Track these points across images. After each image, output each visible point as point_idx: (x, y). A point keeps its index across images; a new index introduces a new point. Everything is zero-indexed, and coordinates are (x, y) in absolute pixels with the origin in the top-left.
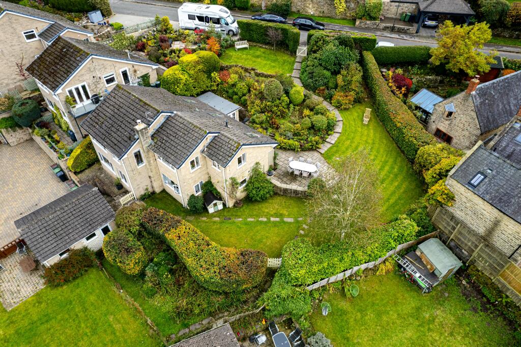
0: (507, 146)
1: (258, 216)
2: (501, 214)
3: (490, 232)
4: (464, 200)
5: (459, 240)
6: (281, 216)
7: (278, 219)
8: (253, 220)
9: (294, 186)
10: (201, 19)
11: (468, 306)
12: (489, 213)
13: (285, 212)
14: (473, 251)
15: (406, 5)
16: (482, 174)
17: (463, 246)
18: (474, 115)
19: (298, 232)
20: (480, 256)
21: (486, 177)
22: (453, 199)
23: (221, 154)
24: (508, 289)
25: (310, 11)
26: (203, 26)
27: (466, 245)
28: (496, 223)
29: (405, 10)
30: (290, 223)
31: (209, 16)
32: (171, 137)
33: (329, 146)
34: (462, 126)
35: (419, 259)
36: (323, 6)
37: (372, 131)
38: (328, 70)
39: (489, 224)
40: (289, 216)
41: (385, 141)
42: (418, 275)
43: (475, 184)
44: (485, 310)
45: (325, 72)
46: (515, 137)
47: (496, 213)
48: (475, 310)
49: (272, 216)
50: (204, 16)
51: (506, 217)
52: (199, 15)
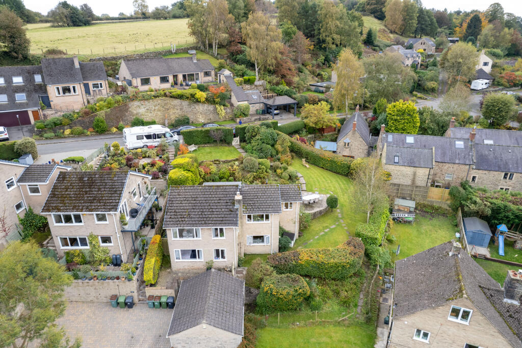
1: (317, 233)
2: (415, 168)
3: (413, 181)
4: (396, 172)
5: (403, 193)
6: (327, 227)
7: (328, 229)
8: (318, 237)
9: (316, 210)
10: (148, 137)
11: (428, 220)
12: (409, 171)
13: (327, 224)
14: (411, 195)
15: (257, 105)
16: (396, 156)
17: (406, 196)
18: (361, 139)
20: (415, 195)
21: (398, 157)
22: (390, 175)
23: (292, 196)
24: (433, 202)
25: (200, 120)
26: (150, 142)
27: (407, 194)
28: (415, 174)
29: (258, 108)
30: (336, 227)
31: (156, 133)
32: (255, 200)
33: (305, 185)
34: (357, 147)
35: (399, 210)
36: (209, 115)
38: (269, 144)
39: (411, 177)
40: (331, 225)
43: (397, 161)
44: (433, 217)
45: (268, 146)
47: (412, 169)
48: (430, 219)
49: (324, 229)
50: (152, 134)
51: (417, 169)
52: (147, 134)
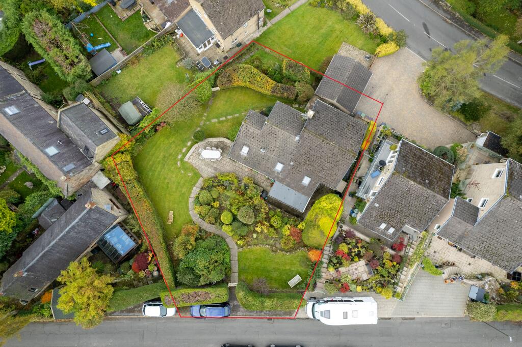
0: (80, 166)
1: (234, 118)
7: (221, 119)
8: (236, 115)
13: (217, 125)
19: (207, 114)
30: (213, 118)
33: (197, 185)
35: (140, 111)
37: (167, 206)
40: (215, 123)
41: (157, 199)
42: (142, 102)
46: (74, 168)
49: (225, 121)
